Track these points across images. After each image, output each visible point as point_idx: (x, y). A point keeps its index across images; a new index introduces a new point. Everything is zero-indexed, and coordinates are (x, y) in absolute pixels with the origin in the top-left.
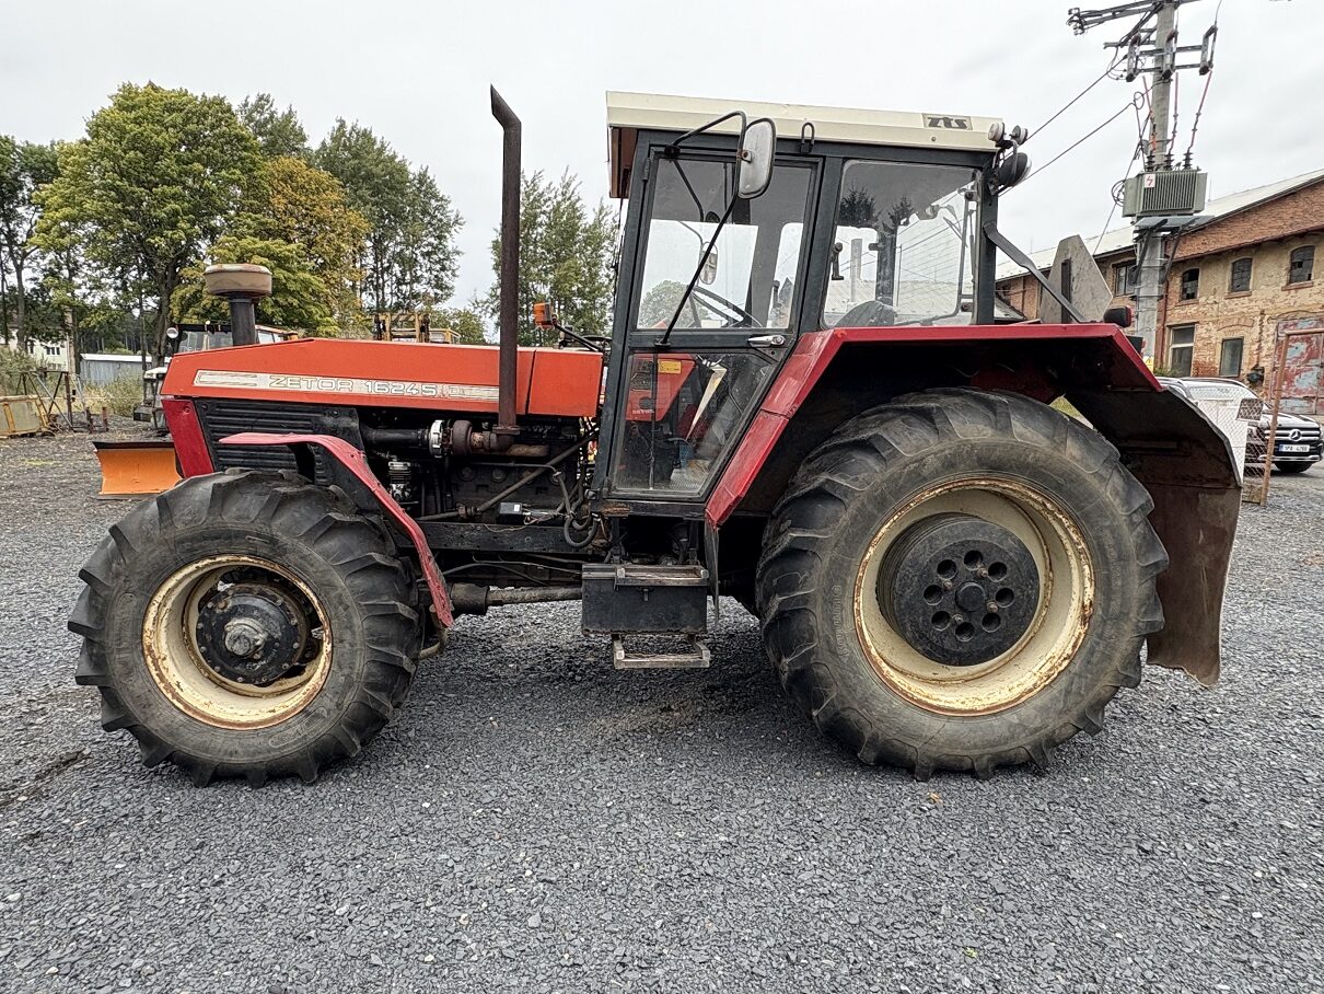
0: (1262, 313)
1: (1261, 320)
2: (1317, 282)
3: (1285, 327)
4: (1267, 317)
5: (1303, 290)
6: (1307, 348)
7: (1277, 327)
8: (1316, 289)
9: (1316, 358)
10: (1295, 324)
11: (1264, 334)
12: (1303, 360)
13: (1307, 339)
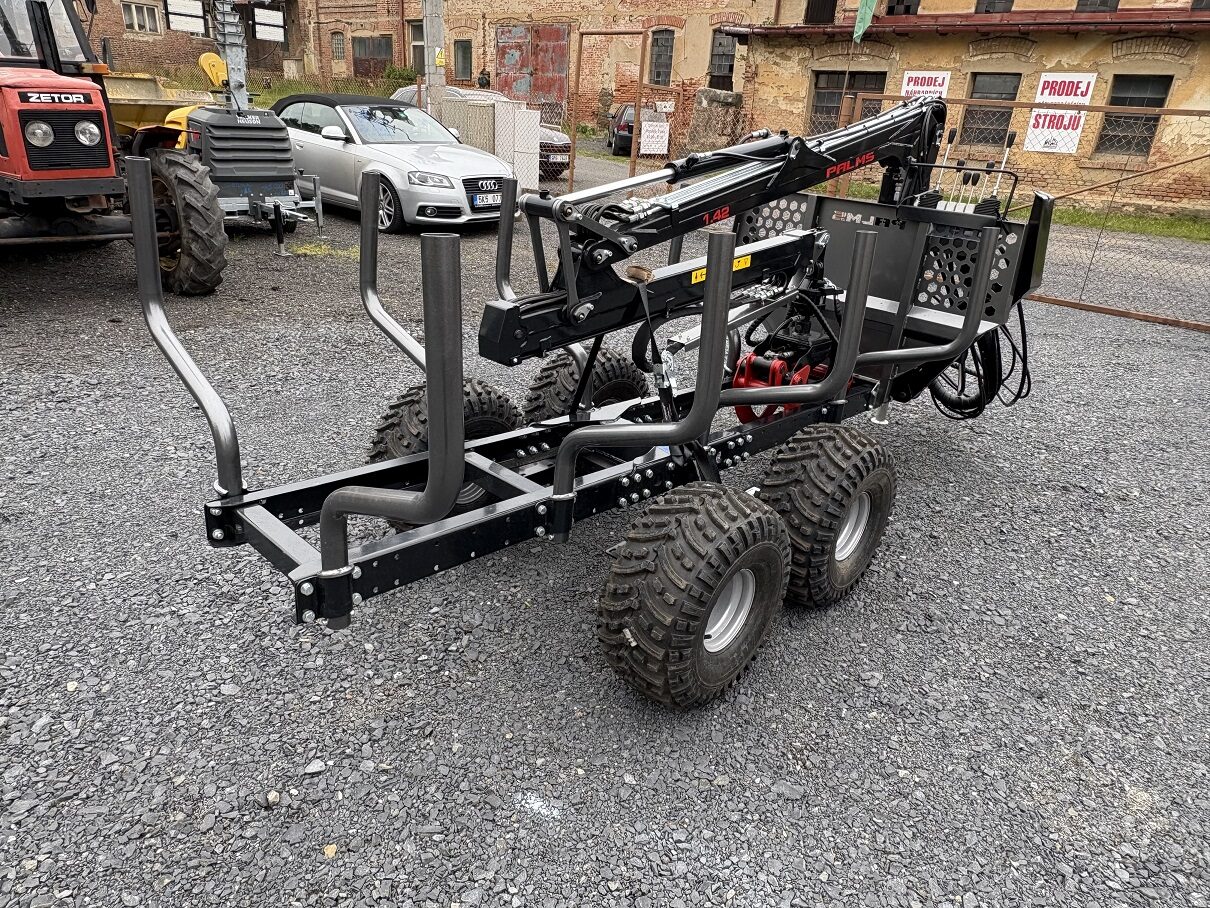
0: (484, 17)
1: (483, 24)
3: (502, 33)
4: (488, 21)
6: (520, 56)
7: (497, 33)
9: (527, 66)
10: (510, 31)
11: (487, 38)
12: (518, 67)
13: (519, 47)
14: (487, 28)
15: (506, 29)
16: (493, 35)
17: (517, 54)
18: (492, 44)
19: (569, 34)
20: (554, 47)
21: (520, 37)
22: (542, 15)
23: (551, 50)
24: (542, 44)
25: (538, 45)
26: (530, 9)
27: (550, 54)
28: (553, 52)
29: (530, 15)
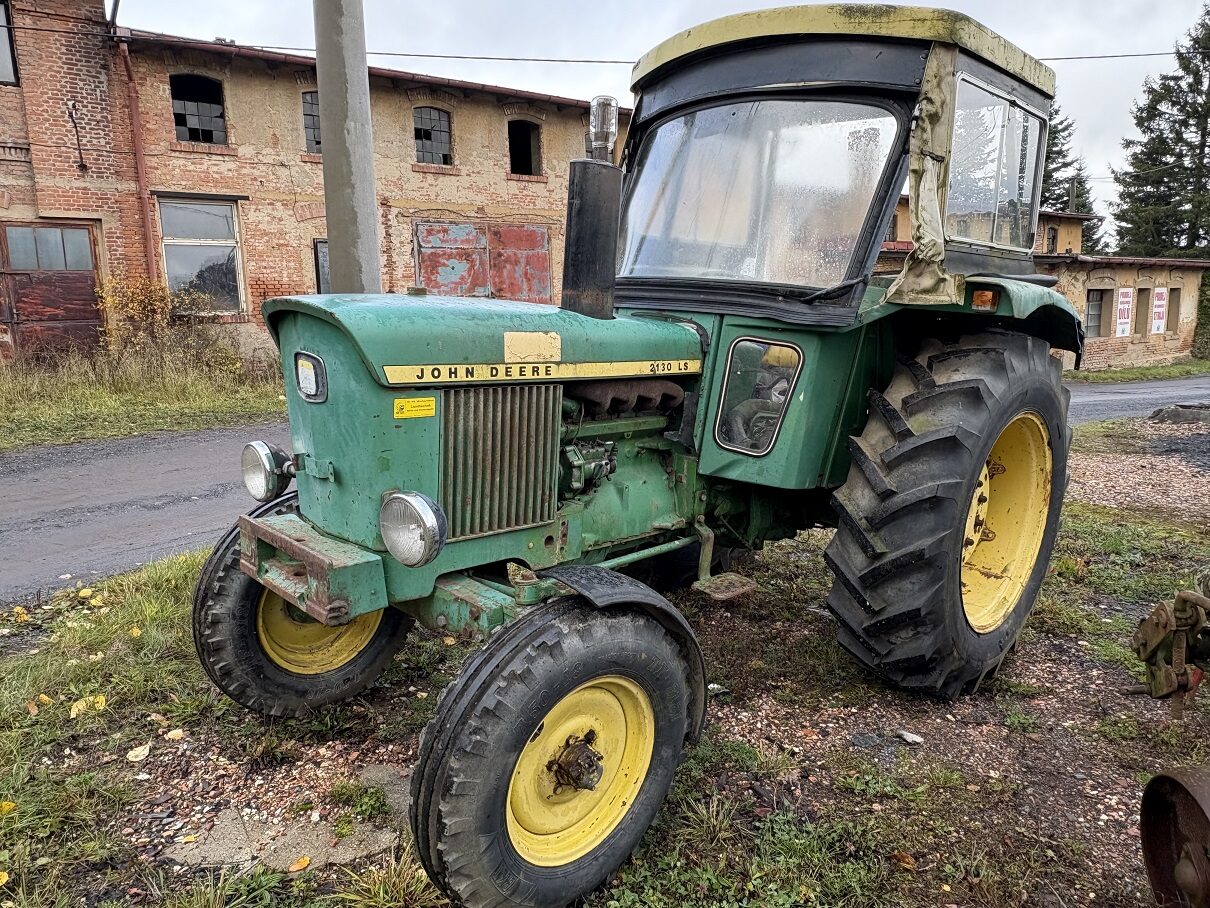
0: (385, 203)
1: (385, 216)
2: (464, 170)
3: (430, 232)
4: (395, 211)
5: (447, 178)
6: (469, 270)
7: (415, 233)
8: (465, 181)
9: (484, 285)
10: (445, 231)
11: (395, 240)
12: (465, 287)
13: (465, 255)
14: (393, 222)
15: (437, 227)
16: (407, 235)
17: (462, 267)
18: (408, 248)
19: (549, 239)
20: (527, 257)
21: (468, 241)
22: (503, 210)
23: (523, 261)
24: (509, 252)
25: (500, 255)
26: (480, 200)
27: (520, 270)
28: (528, 264)
29: (481, 210)
